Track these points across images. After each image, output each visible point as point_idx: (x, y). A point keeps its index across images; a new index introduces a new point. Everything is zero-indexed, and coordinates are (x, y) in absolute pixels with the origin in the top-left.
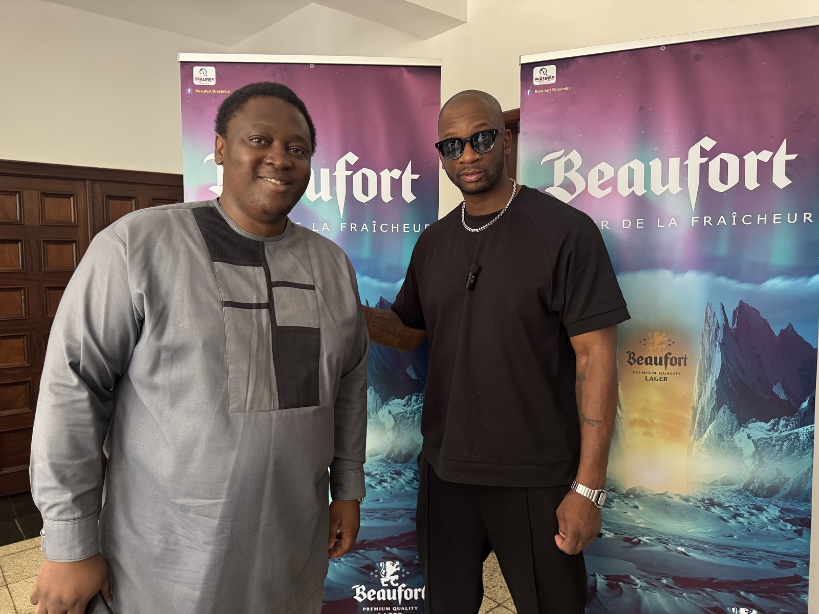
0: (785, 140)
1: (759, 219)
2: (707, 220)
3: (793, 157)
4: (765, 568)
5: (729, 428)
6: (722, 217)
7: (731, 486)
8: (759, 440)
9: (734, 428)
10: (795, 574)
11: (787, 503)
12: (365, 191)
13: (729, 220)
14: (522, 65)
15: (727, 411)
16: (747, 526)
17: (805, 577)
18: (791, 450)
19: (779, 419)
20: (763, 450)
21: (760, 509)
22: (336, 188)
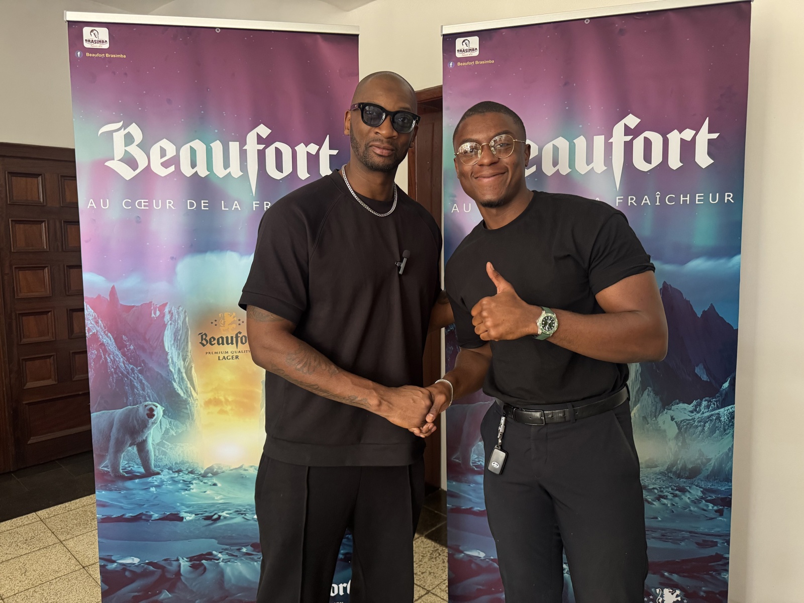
0: (708, 118)
1: (682, 199)
2: (632, 200)
3: (715, 136)
4: (688, 549)
5: (653, 411)
6: (646, 197)
7: (655, 469)
8: (681, 421)
9: (658, 410)
10: (717, 554)
11: (709, 484)
12: (279, 167)
13: (653, 200)
14: (444, 35)
15: (651, 394)
16: (670, 508)
17: (726, 556)
18: (713, 431)
19: (702, 400)
20: (685, 432)
21: (683, 490)
22: (247, 162)
